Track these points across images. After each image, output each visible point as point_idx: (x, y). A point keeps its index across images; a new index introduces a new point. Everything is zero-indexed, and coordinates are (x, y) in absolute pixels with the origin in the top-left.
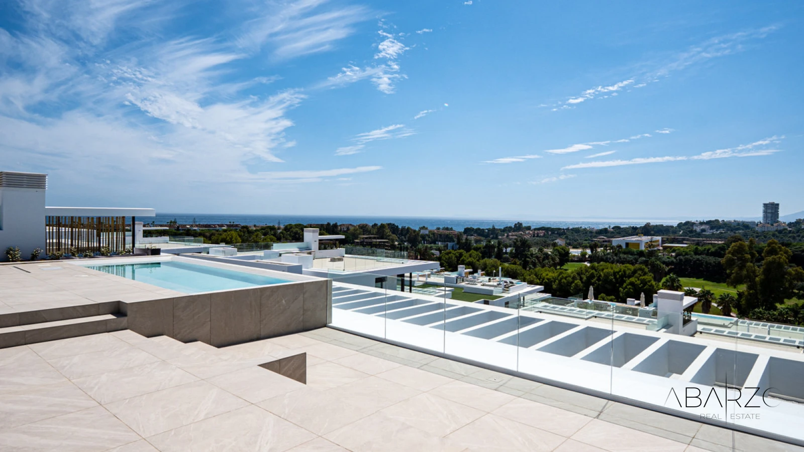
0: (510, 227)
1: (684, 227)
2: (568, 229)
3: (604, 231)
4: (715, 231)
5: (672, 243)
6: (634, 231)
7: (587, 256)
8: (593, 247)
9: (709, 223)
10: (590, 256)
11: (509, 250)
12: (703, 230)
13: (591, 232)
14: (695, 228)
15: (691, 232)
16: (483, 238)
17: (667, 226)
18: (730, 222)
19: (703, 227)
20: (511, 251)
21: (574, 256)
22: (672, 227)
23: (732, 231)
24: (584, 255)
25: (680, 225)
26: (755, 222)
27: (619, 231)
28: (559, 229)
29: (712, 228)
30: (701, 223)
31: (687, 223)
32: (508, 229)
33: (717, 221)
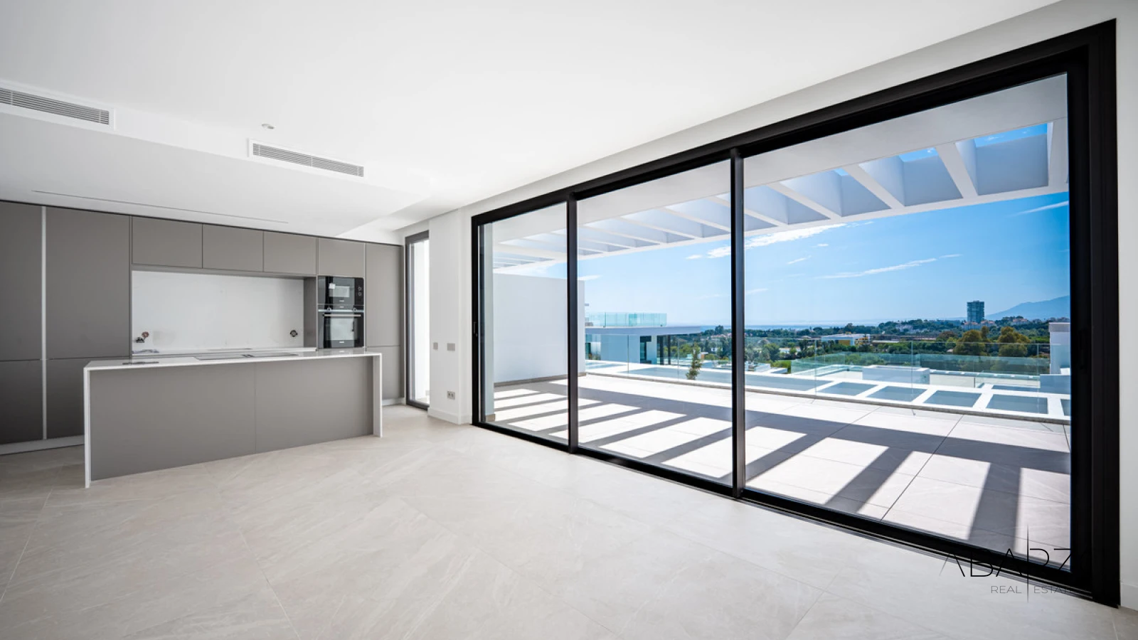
0: (712, 331)
1: (886, 328)
2: (769, 331)
3: (806, 332)
4: (918, 330)
5: (881, 340)
6: (836, 330)
7: (796, 354)
8: (802, 345)
9: (911, 322)
10: (799, 354)
11: (716, 349)
12: (906, 330)
13: (792, 334)
14: (897, 328)
15: (895, 331)
16: (686, 341)
17: (868, 327)
18: (933, 322)
19: (906, 327)
20: (719, 350)
21: (783, 354)
22: (873, 328)
23: (937, 329)
24: (793, 353)
25: (882, 326)
26: (959, 321)
27: (820, 331)
28: (761, 331)
29: (915, 328)
30: (904, 324)
31: (889, 323)
32: (708, 333)
33: (920, 320)
